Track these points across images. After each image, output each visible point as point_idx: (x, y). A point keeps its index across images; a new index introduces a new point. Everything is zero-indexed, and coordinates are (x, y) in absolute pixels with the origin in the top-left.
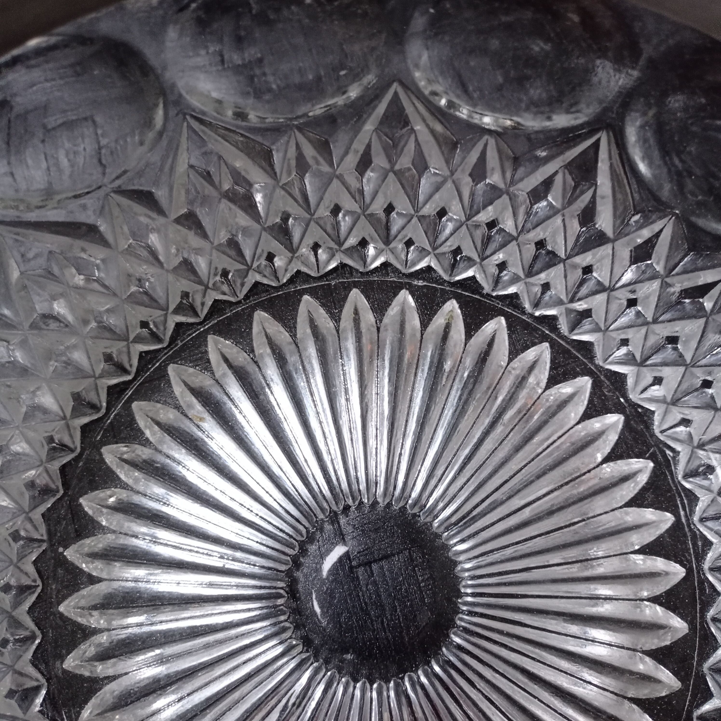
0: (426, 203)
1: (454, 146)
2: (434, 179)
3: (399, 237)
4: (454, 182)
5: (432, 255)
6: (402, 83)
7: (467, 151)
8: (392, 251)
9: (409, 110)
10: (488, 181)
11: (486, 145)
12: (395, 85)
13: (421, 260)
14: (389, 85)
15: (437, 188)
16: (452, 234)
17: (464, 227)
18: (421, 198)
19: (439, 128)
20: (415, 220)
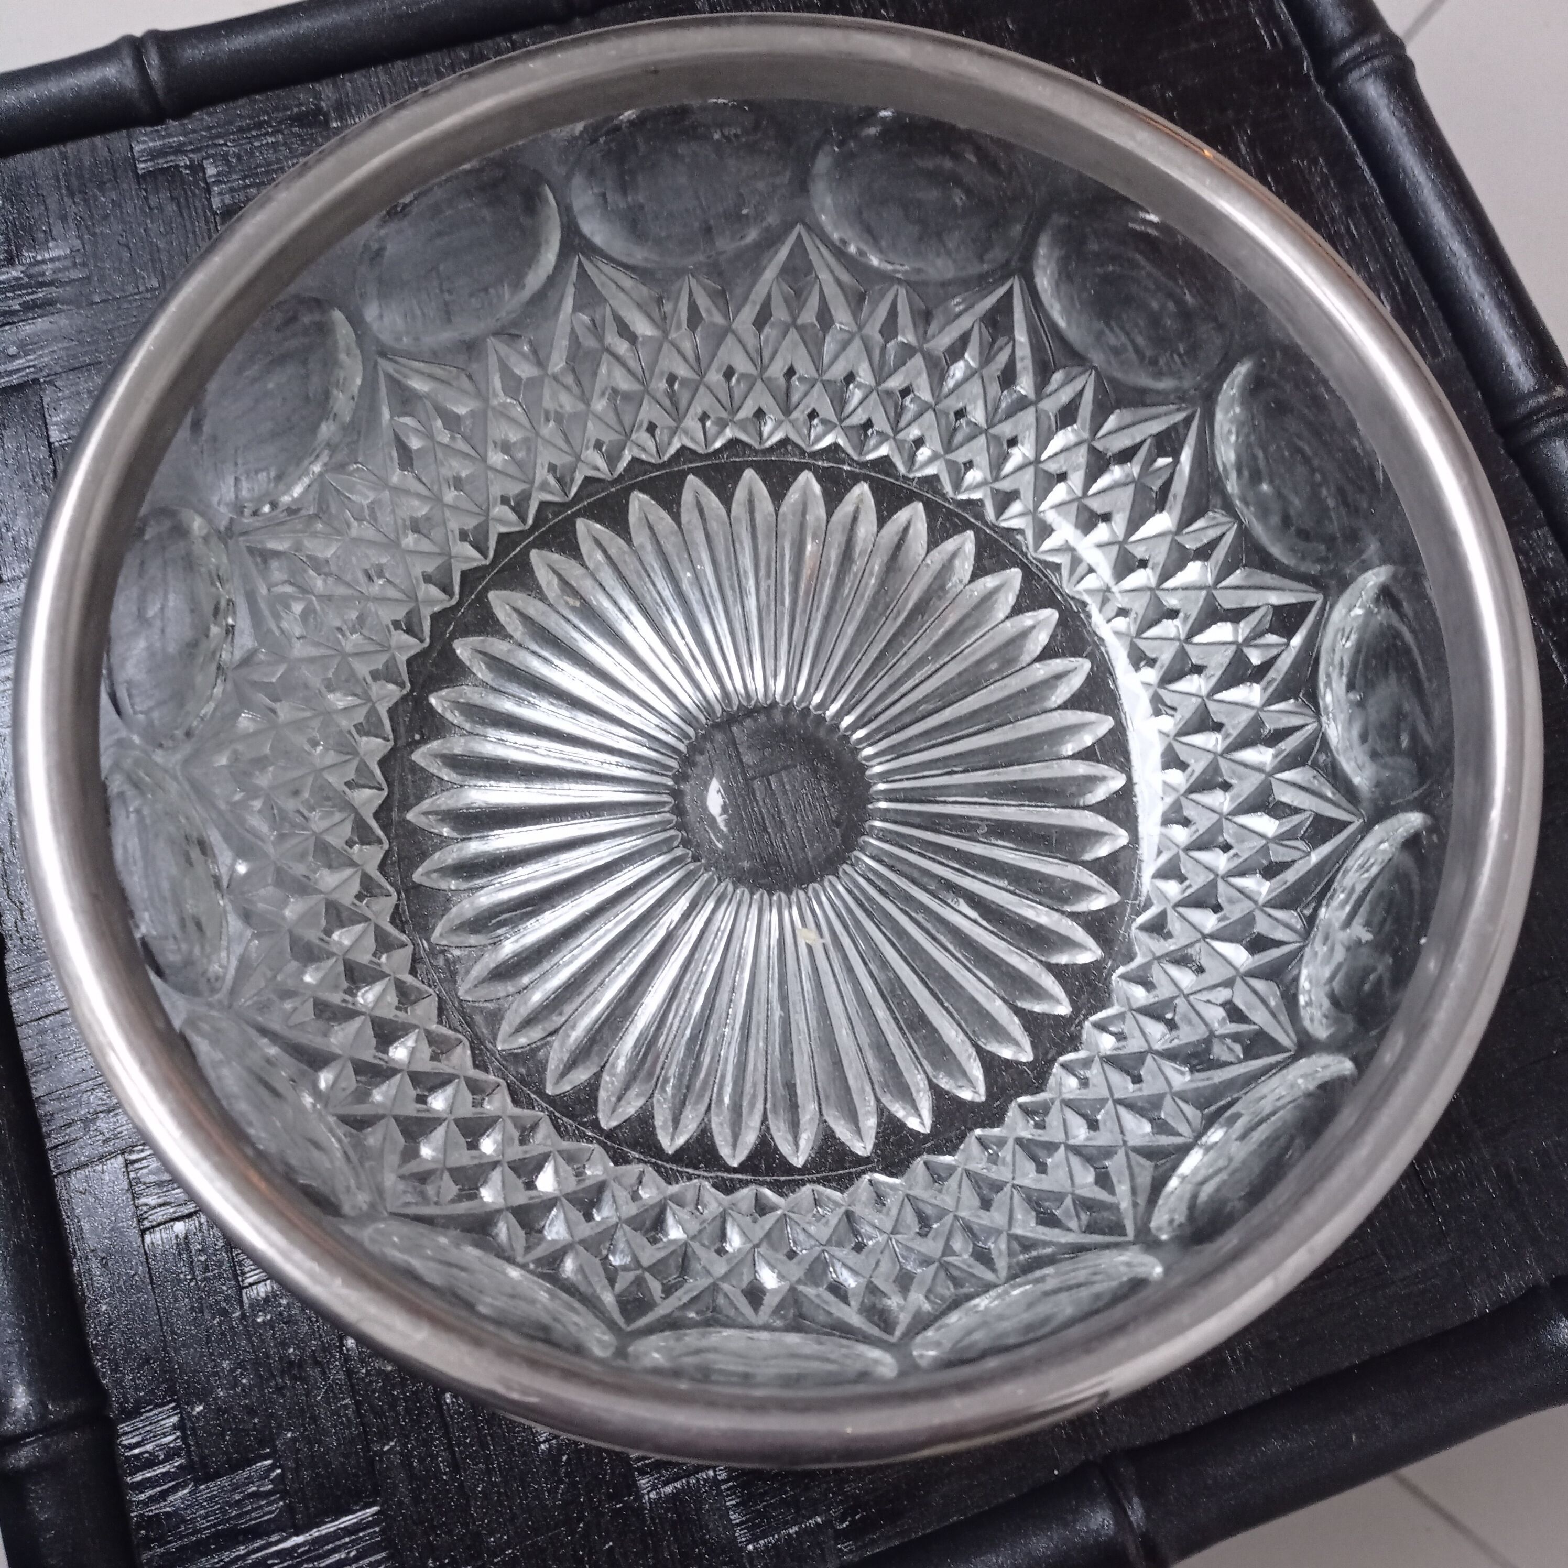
0: (832, 362)
1: (861, 298)
2: (840, 336)
3: (801, 407)
4: (862, 338)
5: (838, 429)
6: (805, 224)
7: (875, 304)
8: (793, 423)
9: (813, 256)
10: (900, 338)
11: (896, 296)
12: (799, 228)
13: (825, 434)
14: (792, 226)
15: (844, 346)
16: (861, 403)
17: (874, 395)
18: (826, 359)
19: (845, 277)
20: (819, 385)
